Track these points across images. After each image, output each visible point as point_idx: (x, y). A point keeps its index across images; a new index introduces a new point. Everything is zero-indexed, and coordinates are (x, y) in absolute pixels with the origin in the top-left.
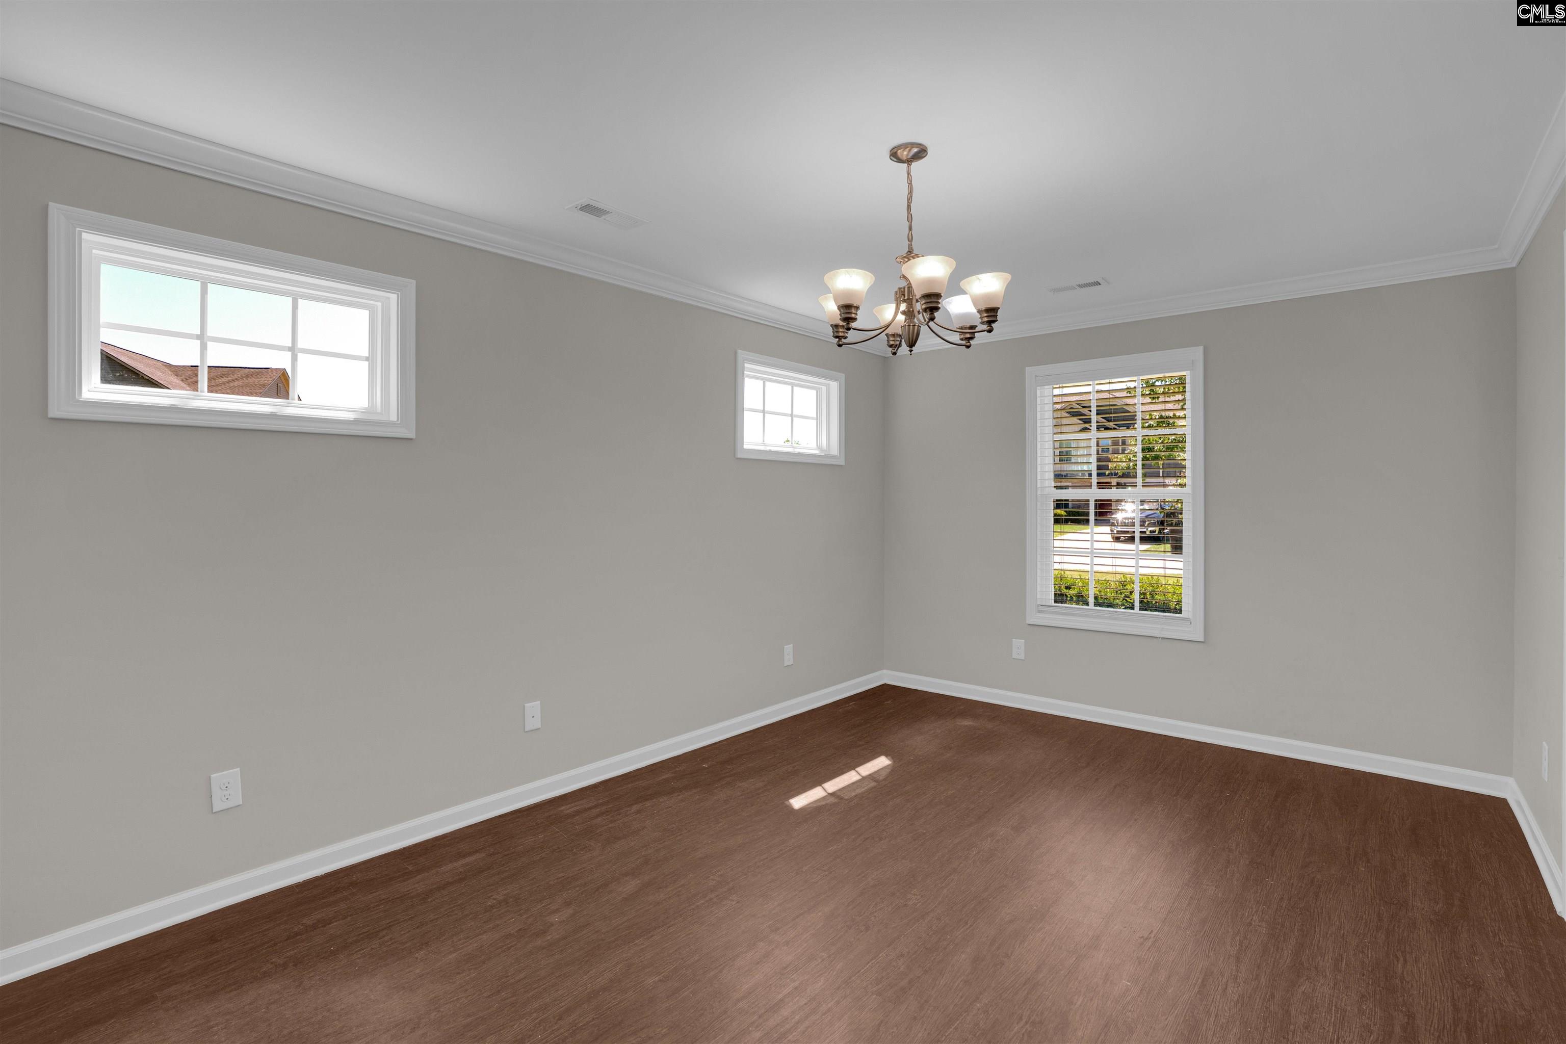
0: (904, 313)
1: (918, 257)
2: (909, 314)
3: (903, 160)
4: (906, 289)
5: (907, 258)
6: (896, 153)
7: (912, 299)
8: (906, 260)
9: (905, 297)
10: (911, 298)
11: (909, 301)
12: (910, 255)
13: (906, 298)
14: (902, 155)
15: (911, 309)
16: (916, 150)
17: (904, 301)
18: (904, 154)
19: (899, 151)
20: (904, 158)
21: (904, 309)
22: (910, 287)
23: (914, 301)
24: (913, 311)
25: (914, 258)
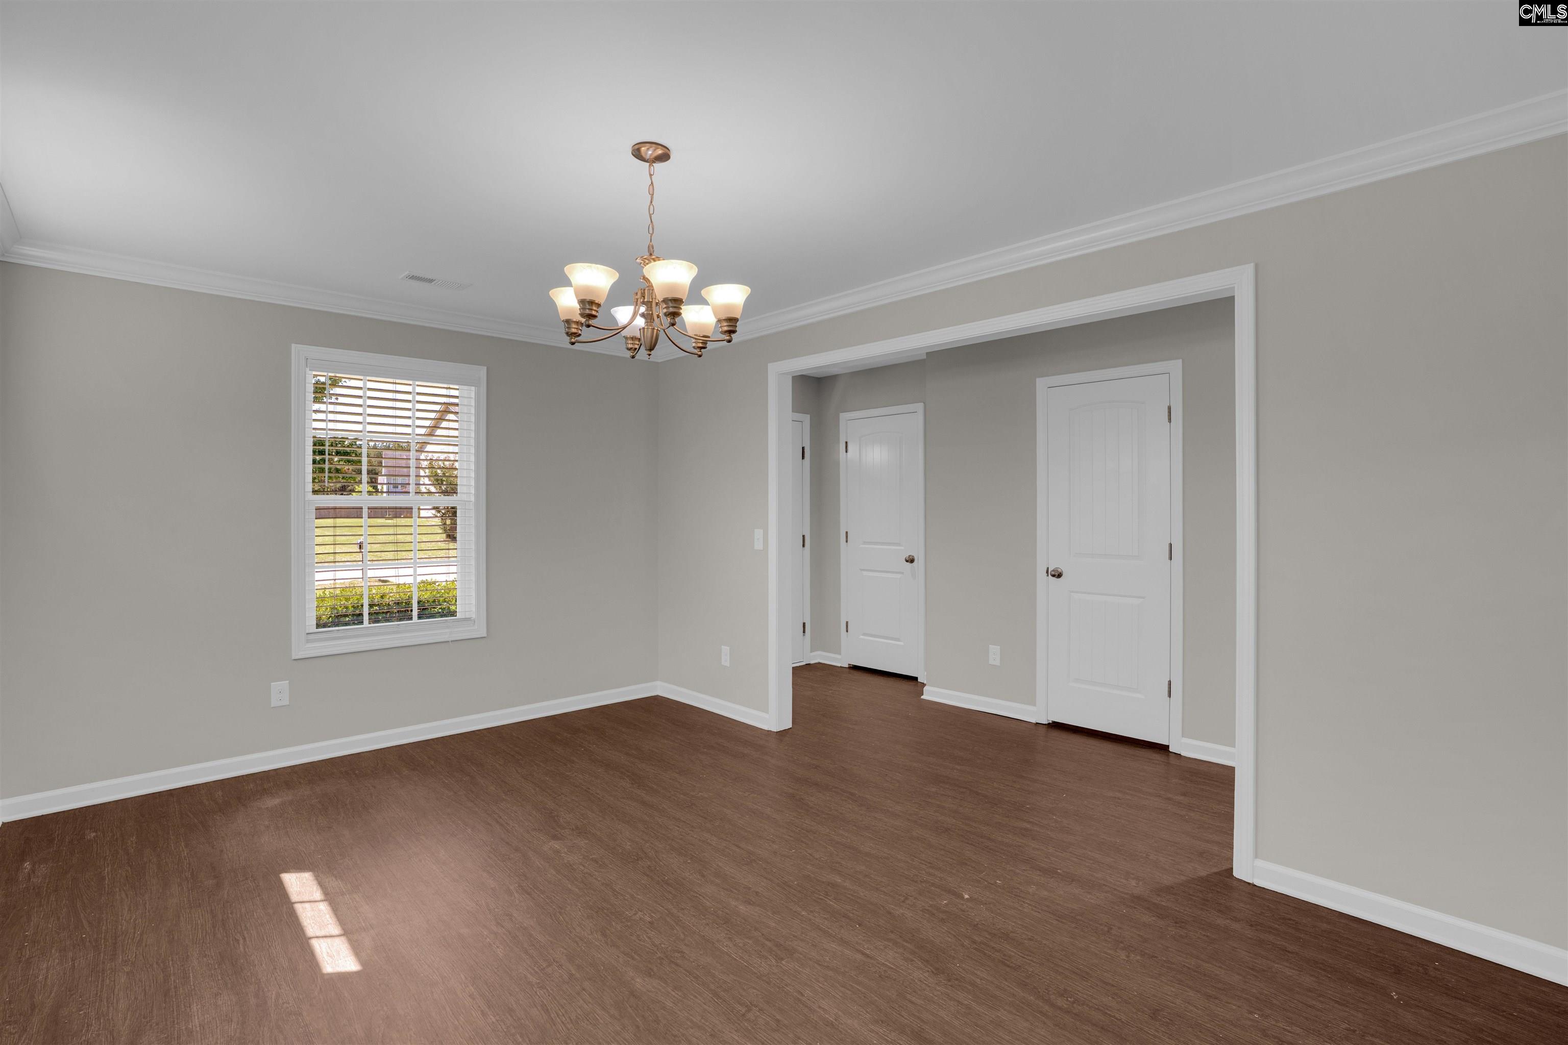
0: (643, 315)
1: (659, 260)
2: (648, 317)
3: (645, 159)
4: (646, 291)
5: (648, 260)
6: (639, 150)
7: (652, 302)
8: (647, 261)
9: (644, 299)
10: (651, 300)
11: (649, 304)
12: (652, 255)
13: (646, 300)
14: (646, 154)
15: (651, 312)
16: (660, 152)
17: (643, 303)
18: (649, 153)
19: (643, 148)
20: (647, 157)
21: (643, 311)
22: (651, 287)
23: (654, 305)
24: (652, 314)
25: (654, 260)
